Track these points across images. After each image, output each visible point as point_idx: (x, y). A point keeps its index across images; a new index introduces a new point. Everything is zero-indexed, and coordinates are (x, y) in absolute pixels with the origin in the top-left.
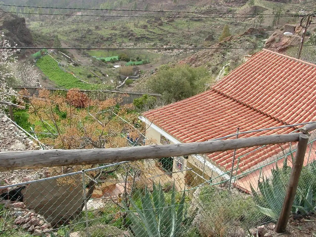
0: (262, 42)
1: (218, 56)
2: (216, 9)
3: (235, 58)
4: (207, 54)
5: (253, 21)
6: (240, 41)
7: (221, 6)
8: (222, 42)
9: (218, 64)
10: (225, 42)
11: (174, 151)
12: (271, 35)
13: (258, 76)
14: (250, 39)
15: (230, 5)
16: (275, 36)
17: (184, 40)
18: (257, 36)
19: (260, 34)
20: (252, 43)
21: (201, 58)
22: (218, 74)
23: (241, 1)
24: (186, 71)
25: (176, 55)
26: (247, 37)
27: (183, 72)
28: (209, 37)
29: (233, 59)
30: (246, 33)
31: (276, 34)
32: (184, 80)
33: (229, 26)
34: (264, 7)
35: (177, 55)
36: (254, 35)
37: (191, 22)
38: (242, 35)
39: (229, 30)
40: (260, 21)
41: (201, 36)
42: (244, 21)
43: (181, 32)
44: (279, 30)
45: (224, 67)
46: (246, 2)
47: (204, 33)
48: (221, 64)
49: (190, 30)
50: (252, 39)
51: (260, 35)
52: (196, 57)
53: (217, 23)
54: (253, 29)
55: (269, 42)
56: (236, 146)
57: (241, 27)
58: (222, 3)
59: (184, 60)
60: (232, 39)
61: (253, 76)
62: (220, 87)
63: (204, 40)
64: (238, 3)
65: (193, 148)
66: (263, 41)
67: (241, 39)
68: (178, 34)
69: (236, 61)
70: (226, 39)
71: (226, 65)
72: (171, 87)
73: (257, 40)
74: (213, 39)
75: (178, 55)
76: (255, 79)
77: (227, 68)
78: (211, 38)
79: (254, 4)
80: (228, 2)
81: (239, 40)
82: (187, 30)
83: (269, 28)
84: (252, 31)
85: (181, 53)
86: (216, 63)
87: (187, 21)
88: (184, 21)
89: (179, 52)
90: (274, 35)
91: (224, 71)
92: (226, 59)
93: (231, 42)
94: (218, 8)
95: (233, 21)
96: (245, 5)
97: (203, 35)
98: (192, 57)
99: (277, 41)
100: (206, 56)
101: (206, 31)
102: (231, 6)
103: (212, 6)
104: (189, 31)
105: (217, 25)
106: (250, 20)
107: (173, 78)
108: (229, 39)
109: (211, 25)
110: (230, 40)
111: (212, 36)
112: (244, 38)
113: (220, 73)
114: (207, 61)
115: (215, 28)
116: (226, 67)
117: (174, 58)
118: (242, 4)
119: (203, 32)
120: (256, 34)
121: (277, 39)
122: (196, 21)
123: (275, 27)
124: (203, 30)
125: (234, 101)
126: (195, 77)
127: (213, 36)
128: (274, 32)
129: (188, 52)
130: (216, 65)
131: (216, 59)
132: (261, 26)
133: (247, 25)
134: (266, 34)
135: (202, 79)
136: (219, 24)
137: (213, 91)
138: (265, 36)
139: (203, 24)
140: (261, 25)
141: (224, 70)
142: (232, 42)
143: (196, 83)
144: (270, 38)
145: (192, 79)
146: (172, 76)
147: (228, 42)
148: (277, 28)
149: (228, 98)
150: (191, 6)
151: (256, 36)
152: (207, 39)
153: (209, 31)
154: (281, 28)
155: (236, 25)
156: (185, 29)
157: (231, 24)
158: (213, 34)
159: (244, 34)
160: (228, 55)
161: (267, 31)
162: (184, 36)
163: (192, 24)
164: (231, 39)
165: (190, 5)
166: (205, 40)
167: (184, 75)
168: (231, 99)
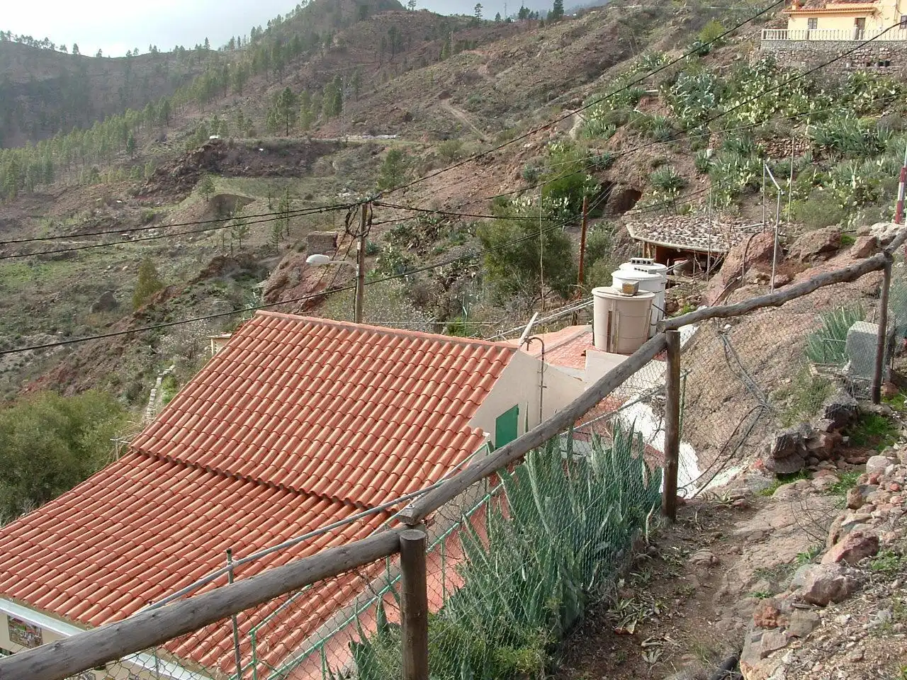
0: (252, 290)
1: (139, 351)
2: (111, 219)
3: (187, 348)
4: (103, 349)
5: (218, 240)
6: (193, 297)
7: (122, 207)
8: (143, 308)
9: (141, 375)
10: (151, 307)
11: (47, 667)
12: (274, 267)
13: (258, 388)
14: (219, 289)
15: (147, 201)
16: (285, 270)
17: (29, 320)
18: (236, 277)
19: (242, 271)
20: (227, 297)
21: (88, 366)
22: (145, 402)
23: (177, 188)
24: (50, 410)
25: (13, 370)
26: (209, 285)
27: (42, 416)
28: (102, 300)
29: (181, 352)
30: (205, 275)
31: (287, 264)
32: (49, 437)
33: (155, 260)
34: (243, 195)
35: (18, 367)
36: (228, 275)
37: (43, 266)
38: (195, 281)
39: (155, 271)
40: (237, 233)
41: (78, 302)
42: (194, 241)
43: (17, 297)
44: (295, 253)
45: (159, 379)
46: (190, 189)
47: (86, 290)
48: (150, 372)
49: (43, 290)
50: (224, 287)
51: (243, 274)
52: (73, 363)
53: (120, 256)
54: (223, 259)
55: (273, 288)
56: (229, 606)
57: (187, 259)
58: (125, 199)
59: (41, 379)
60: (169, 296)
61: (244, 393)
62: (158, 441)
63: (91, 310)
64: (170, 192)
65: (103, 644)
66: (256, 289)
67: (194, 291)
68: (8, 306)
69: (190, 357)
70: (152, 299)
71: (165, 372)
72: (12, 465)
73: (237, 287)
74: (114, 305)
75: (21, 365)
76: (251, 398)
77: (168, 381)
78: (107, 303)
79: (213, 191)
80: (141, 193)
81: (188, 297)
82: (34, 288)
83: (267, 250)
84: (220, 266)
85: (27, 360)
86: (135, 374)
87: (31, 264)
88: (22, 264)
89: (23, 358)
90: (282, 268)
91: (162, 390)
92: (160, 355)
93: (165, 305)
94: (114, 214)
95: (162, 246)
96: (189, 195)
97: (83, 298)
98: (61, 367)
99: (293, 281)
100: (102, 357)
101: (89, 284)
102: (152, 205)
103: (98, 211)
104: (41, 293)
105: (121, 263)
106: (209, 236)
107: (16, 438)
108: (160, 297)
109: (104, 264)
110: (162, 301)
111: (109, 296)
112: (202, 288)
113: (151, 399)
114: (107, 370)
115: (116, 271)
116: (164, 377)
117: (8, 378)
118: (181, 195)
119: (82, 289)
120: (233, 273)
121: (293, 276)
122: (56, 259)
123: (282, 246)
124: (83, 282)
125: (204, 471)
126: (79, 424)
127: (115, 296)
128: (281, 259)
129: (48, 355)
130: (137, 378)
131: (132, 361)
132: (243, 248)
133: (203, 250)
134: (261, 267)
135: (101, 425)
136: (125, 260)
137: (139, 454)
138: (259, 273)
139: (79, 266)
140: (243, 244)
141: (160, 386)
142: (169, 304)
143: (85, 441)
144: (275, 276)
145: (72, 431)
146: (12, 433)
147: (159, 307)
148: (288, 247)
149: (184, 466)
150: (34, 220)
151: (233, 277)
152: (97, 308)
153: (99, 283)
154: (299, 245)
155: (172, 255)
156: (27, 289)
157: (159, 254)
158: (113, 292)
159: (201, 276)
160: (166, 343)
161: (263, 258)
162: (28, 308)
163: (45, 270)
164: (166, 295)
165: (32, 217)
166: (93, 312)
167: (49, 422)
168: (195, 468)
